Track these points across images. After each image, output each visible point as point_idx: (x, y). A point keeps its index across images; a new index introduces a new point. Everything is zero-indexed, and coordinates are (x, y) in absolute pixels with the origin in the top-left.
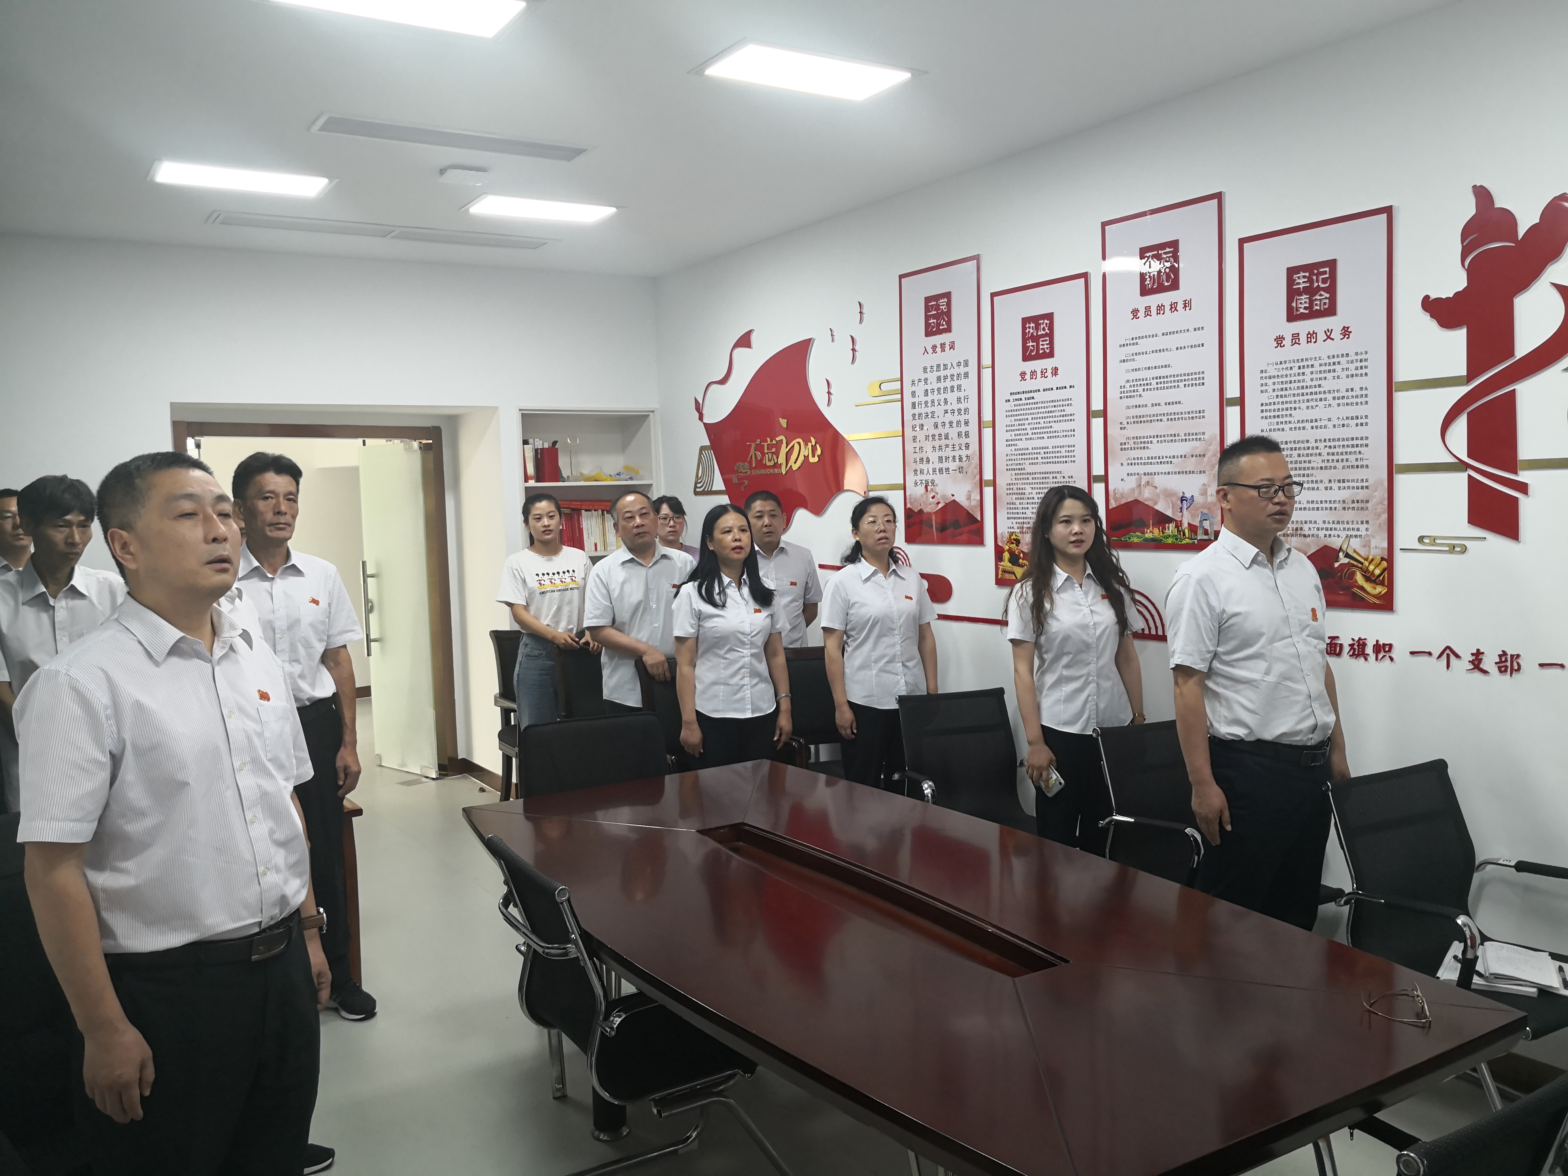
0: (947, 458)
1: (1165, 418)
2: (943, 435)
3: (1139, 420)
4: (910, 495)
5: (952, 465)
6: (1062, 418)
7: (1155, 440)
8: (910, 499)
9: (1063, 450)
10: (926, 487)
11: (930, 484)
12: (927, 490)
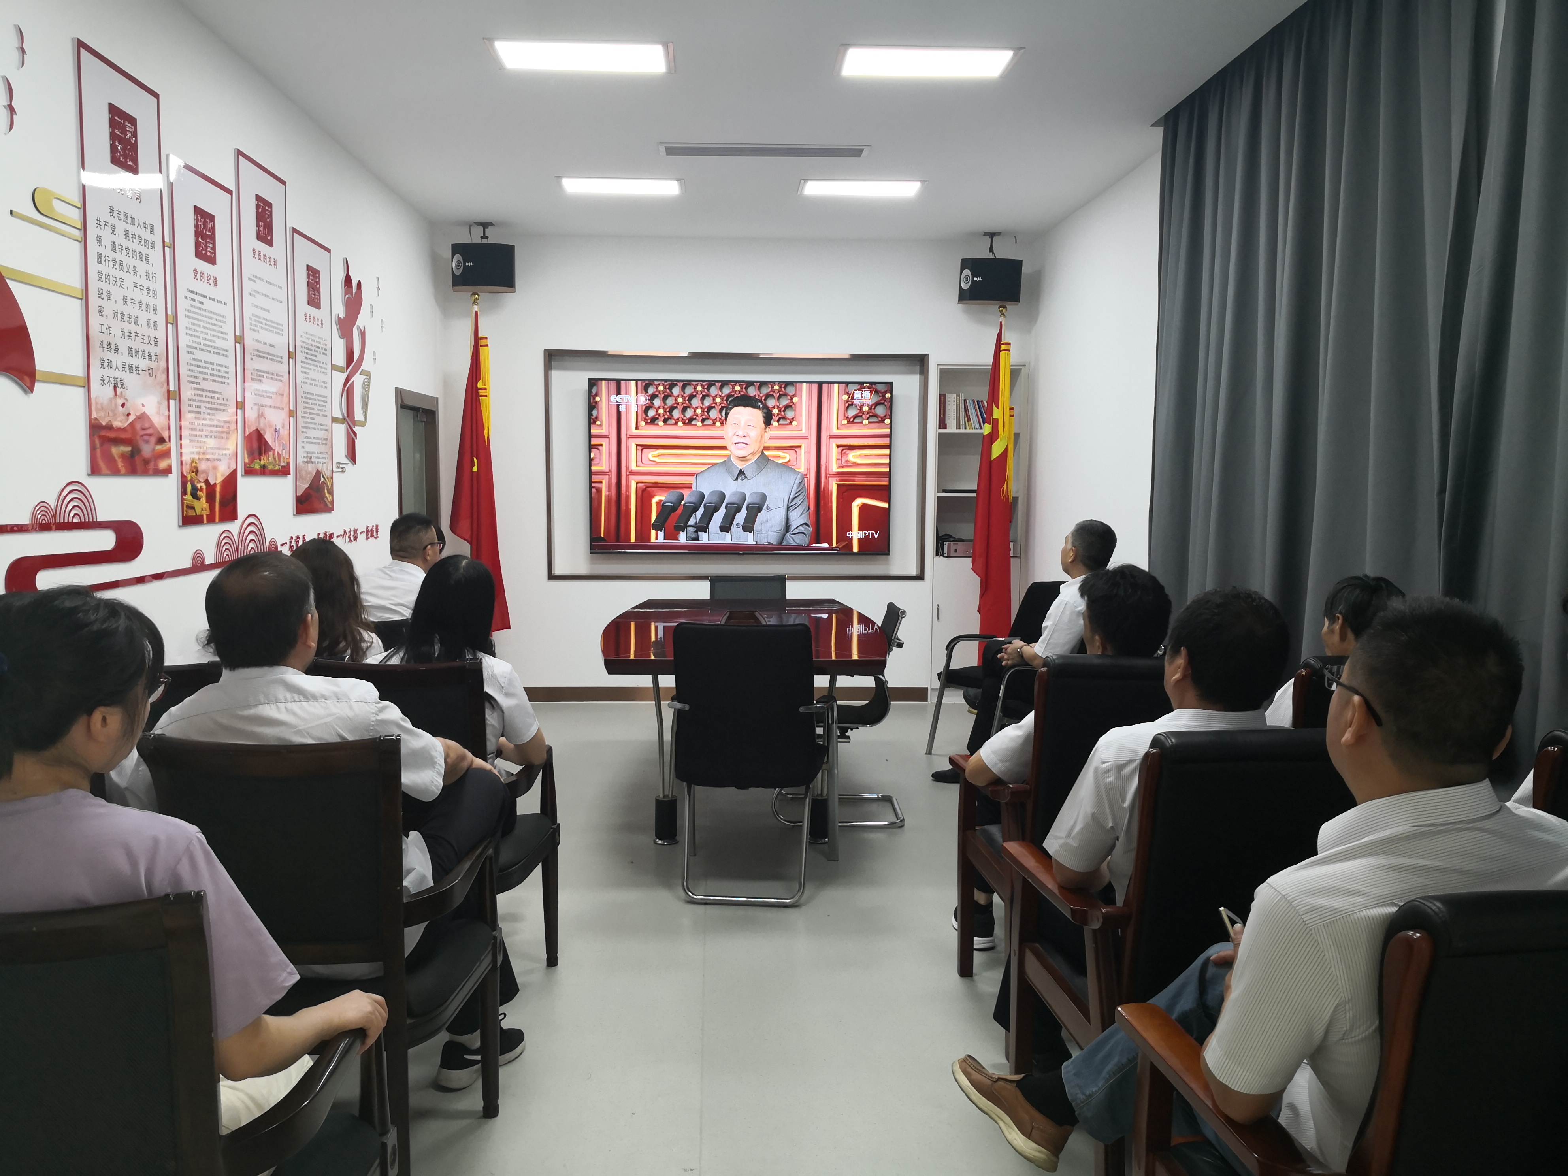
0: (137, 351)
1: (269, 357)
2: (133, 317)
3: (260, 355)
4: (96, 398)
5: (143, 364)
6: (219, 335)
7: (265, 375)
8: (97, 403)
9: (223, 369)
10: (115, 388)
11: (119, 385)
12: (116, 394)
